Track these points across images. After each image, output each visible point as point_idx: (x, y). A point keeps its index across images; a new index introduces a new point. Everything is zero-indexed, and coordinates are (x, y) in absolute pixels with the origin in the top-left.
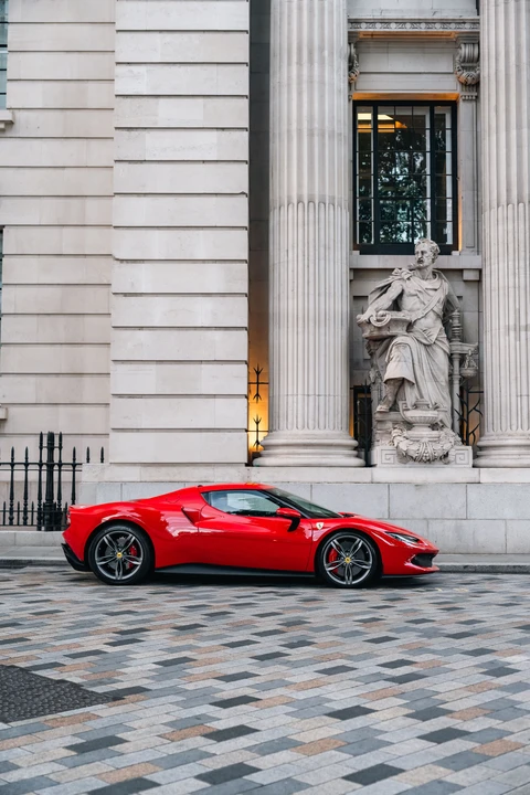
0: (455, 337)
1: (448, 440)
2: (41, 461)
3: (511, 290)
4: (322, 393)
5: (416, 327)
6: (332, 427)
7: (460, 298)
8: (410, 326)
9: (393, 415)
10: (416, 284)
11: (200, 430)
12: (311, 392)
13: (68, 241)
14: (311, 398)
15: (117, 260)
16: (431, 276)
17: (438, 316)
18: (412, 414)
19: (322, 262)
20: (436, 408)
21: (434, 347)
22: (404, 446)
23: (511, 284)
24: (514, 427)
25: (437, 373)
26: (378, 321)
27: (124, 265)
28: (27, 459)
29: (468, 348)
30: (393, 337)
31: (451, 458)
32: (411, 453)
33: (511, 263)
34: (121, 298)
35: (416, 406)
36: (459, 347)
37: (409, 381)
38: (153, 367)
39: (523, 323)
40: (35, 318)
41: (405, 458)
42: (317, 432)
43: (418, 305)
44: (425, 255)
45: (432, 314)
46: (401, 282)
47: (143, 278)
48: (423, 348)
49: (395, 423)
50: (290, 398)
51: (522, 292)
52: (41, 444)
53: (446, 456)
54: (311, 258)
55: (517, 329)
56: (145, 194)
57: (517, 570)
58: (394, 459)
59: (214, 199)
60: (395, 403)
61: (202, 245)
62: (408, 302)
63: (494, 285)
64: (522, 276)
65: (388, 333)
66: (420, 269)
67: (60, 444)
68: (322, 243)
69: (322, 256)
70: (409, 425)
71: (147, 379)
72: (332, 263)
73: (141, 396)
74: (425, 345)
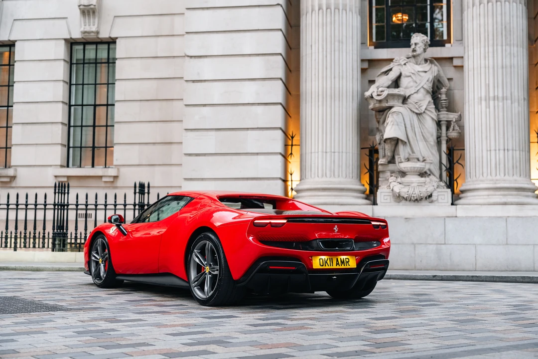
0: (443, 108)
1: (431, 184)
2: (135, 203)
3: (483, 70)
4: (337, 150)
5: (409, 100)
6: (344, 175)
7: (450, 79)
8: (405, 100)
9: (391, 167)
10: (411, 68)
11: (247, 179)
12: (328, 150)
13: (161, 47)
14: (328, 155)
15: (188, 56)
16: (423, 62)
17: (428, 92)
18: (404, 166)
19: (337, 53)
20: (424, 161)
21: (424, 115)
22: (397, 189)
23: (483, 65)
24: (485, 175)
25: (427, 135)
26: (378, 95)
27: (193, 60)
28: (125, 201)
29: (453, 117)
30: (391, 108)
31: (434, 198)
32: (402, 194)
33: (482, 49)
34: (191, 84)
35: (408, 160)
36: (445, 116)
37: (402, 141)
38: (213, 133)
39: (491, 95)
40: (138, 103)
41: (399, 198)
42: (333, 179)
43: (412, 84)
44: (418, 46)
45: (422, 90)
46: (399, 67)
47: (206, 69)
48: (415, 117)
49: (392, 172)
50: (313, 154)
51: (491, 70)
52: (135, 190)
53: (430, 196)
54: (329, 50)
55: (487, 99)
56: (208, 8)
57: (474, 279)
58: (390, 199)
59: (257, 9)
60: (393, 157)
61: (248, 43)
62: (404, 82)
63: (471, 66)
64: (491, 59)
65: (387, 105)
66: (414, 57)
67: (149, 190)
68: (337, 39)
69: (337, 48)
70: (403, 174)
71: (209, 142)
72: (344, 54)
73: (204, 155)
74: (417, 114)
